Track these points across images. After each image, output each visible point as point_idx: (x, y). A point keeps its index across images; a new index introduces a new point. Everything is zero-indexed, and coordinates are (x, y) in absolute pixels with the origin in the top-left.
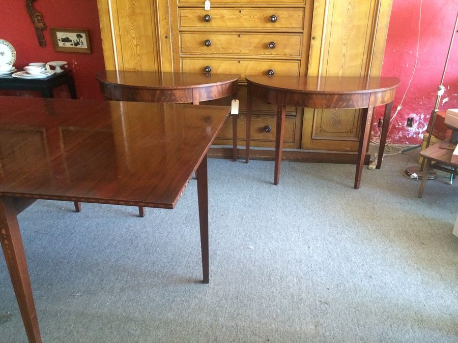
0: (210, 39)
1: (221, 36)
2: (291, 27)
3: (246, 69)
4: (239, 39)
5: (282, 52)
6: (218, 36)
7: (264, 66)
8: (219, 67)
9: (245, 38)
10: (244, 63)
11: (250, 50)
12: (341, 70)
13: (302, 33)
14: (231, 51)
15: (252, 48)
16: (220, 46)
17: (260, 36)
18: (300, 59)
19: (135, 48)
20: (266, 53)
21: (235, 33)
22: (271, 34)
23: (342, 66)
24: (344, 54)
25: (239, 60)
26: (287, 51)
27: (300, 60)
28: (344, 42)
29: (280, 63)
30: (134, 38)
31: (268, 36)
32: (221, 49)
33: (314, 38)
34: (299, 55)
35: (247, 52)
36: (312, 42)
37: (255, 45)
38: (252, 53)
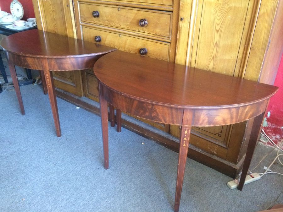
0: (98, 10)
1: (106, 8)
2: (162, 3)
3: (125, 44)
4: (118, 12)
5: (154, 31)
6: (103, 8)
7: (139, 44)
8: (106, 38)
9: (123, 12)
10: (124, 38)
11: (128, 25)
12: (212, 61)
13: (172, 12)
14: (113, 24)
15: (128, 24)
16: (105, 18)
17: (135, 11)
18: (170, 41)
19: (52, 13)
20: (140, 31)
21: (115, 6)
22: (144, 10)
23: (213, 57)
24: (216, 43)
25: (120, 34)
26: (158, 31)
27: (170, 43)
28: (218, 28)
29: (152, 43)
30: (51, 5)
31: (142, 12)
32: (106, 21)
33: (182, 19)
34: (169, 37)
35: (125, 27)
36: (180, 24)
37: (130, 20)
38: (129, 28)
